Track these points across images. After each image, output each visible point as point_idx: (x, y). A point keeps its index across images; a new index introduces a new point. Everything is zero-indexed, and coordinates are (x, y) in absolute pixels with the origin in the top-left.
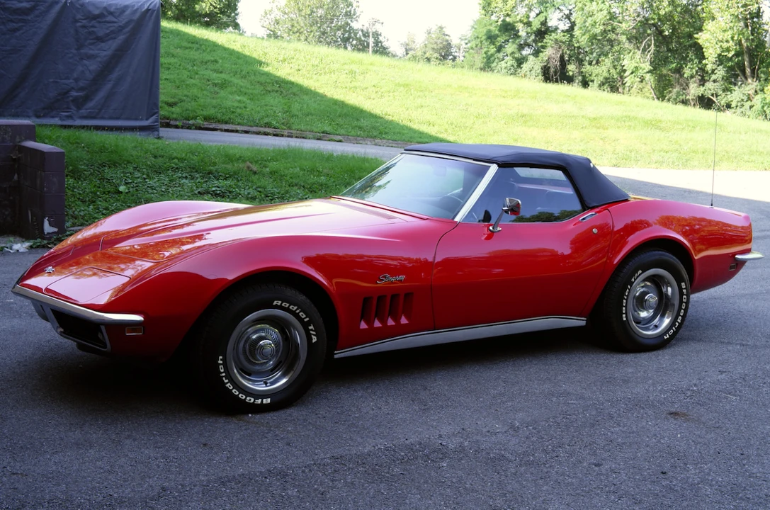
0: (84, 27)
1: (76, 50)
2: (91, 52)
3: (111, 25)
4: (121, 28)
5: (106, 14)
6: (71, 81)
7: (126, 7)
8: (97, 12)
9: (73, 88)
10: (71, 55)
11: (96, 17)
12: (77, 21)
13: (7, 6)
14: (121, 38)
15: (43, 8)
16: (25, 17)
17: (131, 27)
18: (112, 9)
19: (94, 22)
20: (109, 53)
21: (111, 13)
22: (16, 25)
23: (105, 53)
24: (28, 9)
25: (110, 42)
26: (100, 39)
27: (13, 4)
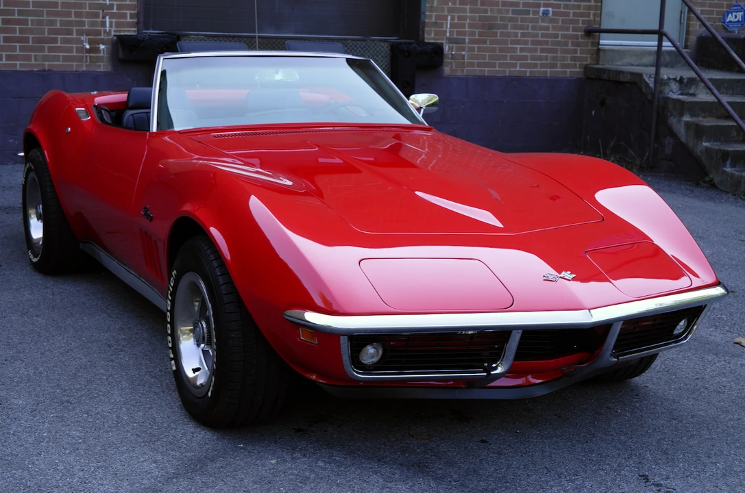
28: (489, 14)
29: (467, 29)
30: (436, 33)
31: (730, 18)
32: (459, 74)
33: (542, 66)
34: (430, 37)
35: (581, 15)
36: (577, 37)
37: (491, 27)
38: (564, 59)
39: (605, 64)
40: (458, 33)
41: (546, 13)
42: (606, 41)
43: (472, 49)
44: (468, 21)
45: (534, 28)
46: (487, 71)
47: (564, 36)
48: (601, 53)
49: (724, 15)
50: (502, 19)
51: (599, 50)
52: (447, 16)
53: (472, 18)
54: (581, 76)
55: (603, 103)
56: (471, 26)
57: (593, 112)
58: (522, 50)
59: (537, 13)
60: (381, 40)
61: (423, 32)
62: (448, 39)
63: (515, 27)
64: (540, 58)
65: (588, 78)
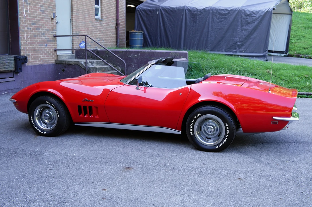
0: (244, 19)
1: (241, 27)
2: (246, 28)
3: (253, 18)
4: (257, 18)
5: (252, 13)
6: (238, 39)
7: (260, 10)
8: (248, 13)
9: (238, 41)
10: (238, 29)
11: (248, 15)
12: (242, 17)
13: (220, 13)
14: (256, 22)
15: (231, 13)
16: (226, 17)
17: (260, 18)
18: (254, 12)
19: (248, 17)
20: (251, 28)
21: (254, 13)
22: (222, 20)
23: (250, 28)
24: (227, 14)
25: (253, 24)
26: (249, 23)
27: (222, 12)
28: (34, 46)
29: (30, 51)
30: (24, 52)
31: (81, 45)
32: (29, 65)
33: (47, 61)
34: (22, 54)
35: (53, 46)
36: (53, 52)
37: (35, 50)
38: (51, 58)
39: (60, 60)
40: (28, 52)
41: (46, 45)
42: (59, 53)
43: (32, 57)
44: (30, 49)
45: (44, 50)
46: (35, 63)
47: (50, 52)
48: (59, 56)
49: (80, 44)
50: (37, 47)
51: (58, 55)
52: (25, 47)
53: (31, 48)
54: (55, 63)
55: (63, 70)
56: (31, 50)
57: (60, 73)
58: (42, 56)
59: (44, 45)
60: (5, 56)
61: (21, 52)
62: (26, 54)
63: (40, 50)
64: (46, 59)
65: (56, 64)
